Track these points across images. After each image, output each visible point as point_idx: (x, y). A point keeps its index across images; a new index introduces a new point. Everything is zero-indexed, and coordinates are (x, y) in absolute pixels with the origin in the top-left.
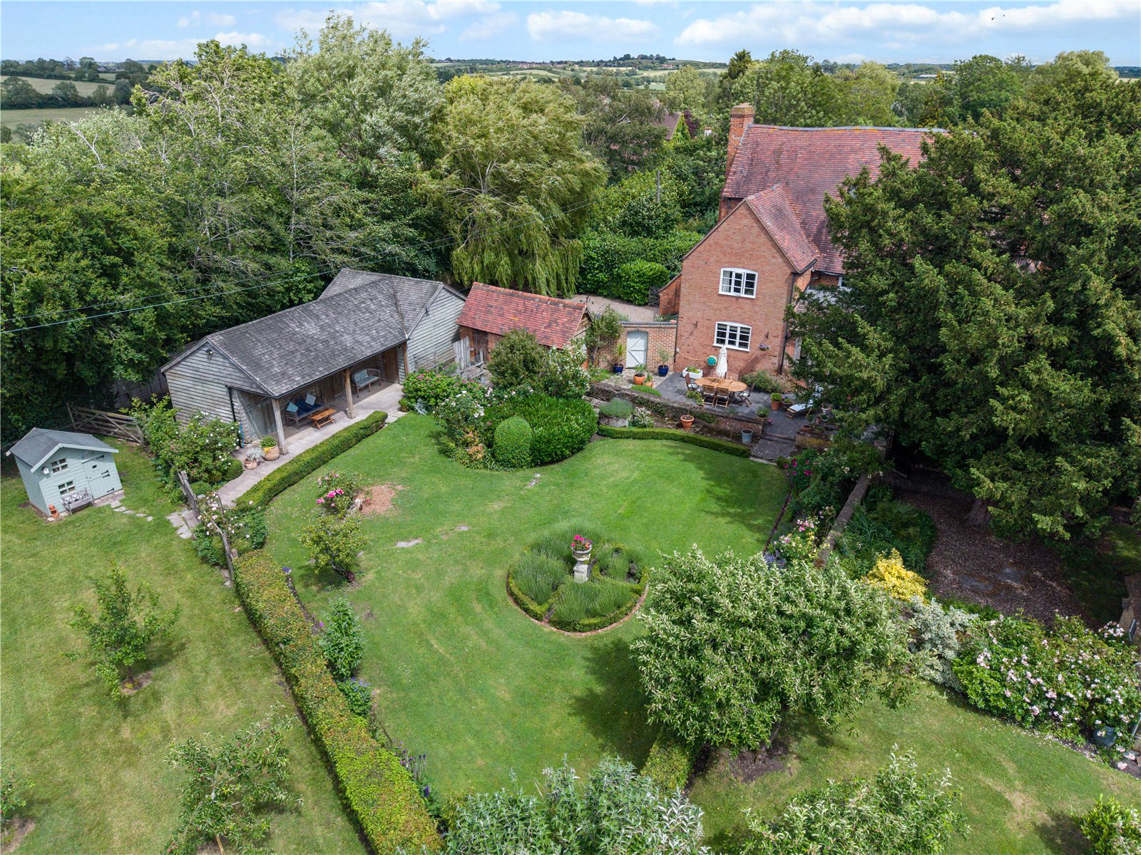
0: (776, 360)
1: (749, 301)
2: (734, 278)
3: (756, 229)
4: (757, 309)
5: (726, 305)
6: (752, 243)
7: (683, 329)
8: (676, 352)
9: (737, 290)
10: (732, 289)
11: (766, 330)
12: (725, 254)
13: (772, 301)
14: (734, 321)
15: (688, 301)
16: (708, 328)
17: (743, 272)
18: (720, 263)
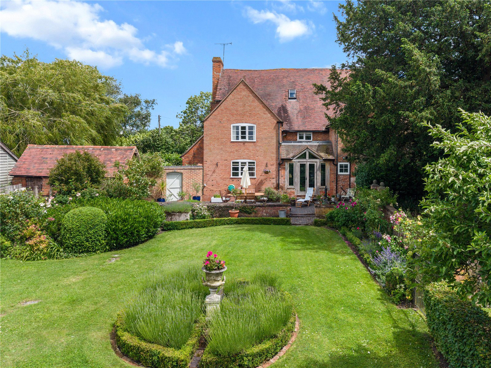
0: (274, 181)
1: (252, 144)
2: (240, 130)
3: (251, 98)
4: (258, 148)
5: (237, 148)
6: (250, 106)
7: (208, 169)
8: (204, 187)
9: (244, 138)
10: (240, 137)
11: (265, 162)
12: (232, 115)
13: (267, 141)
14: (244, 159)
15: (210, 149)
16: (226, 166)
17: (247, 125)
18: (230, 121)
